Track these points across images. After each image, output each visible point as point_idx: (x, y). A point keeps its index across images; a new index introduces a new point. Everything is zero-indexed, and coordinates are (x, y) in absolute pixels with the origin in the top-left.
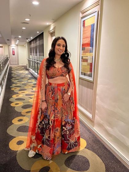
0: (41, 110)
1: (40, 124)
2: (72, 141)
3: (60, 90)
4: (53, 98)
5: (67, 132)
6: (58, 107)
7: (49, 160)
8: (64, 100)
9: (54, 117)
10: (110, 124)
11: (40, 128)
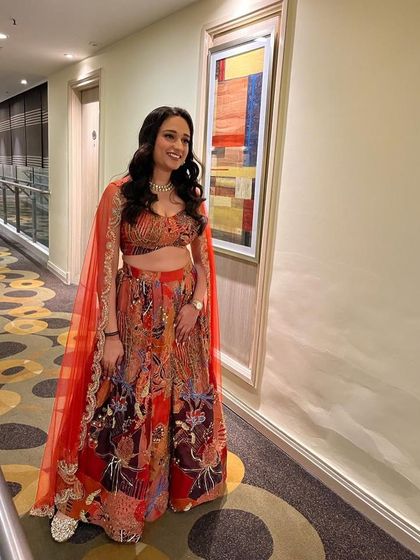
0: (102, 366)
1: (95, 418)
2: (207, 466)
3: (170, 294)
4: (147, 322)
5: (190, 437)
6: (164, 353)
7: (132, 543)
8: (180, 327)
9: (150, 391)
10: (320, 397)
11: (98, 430)
